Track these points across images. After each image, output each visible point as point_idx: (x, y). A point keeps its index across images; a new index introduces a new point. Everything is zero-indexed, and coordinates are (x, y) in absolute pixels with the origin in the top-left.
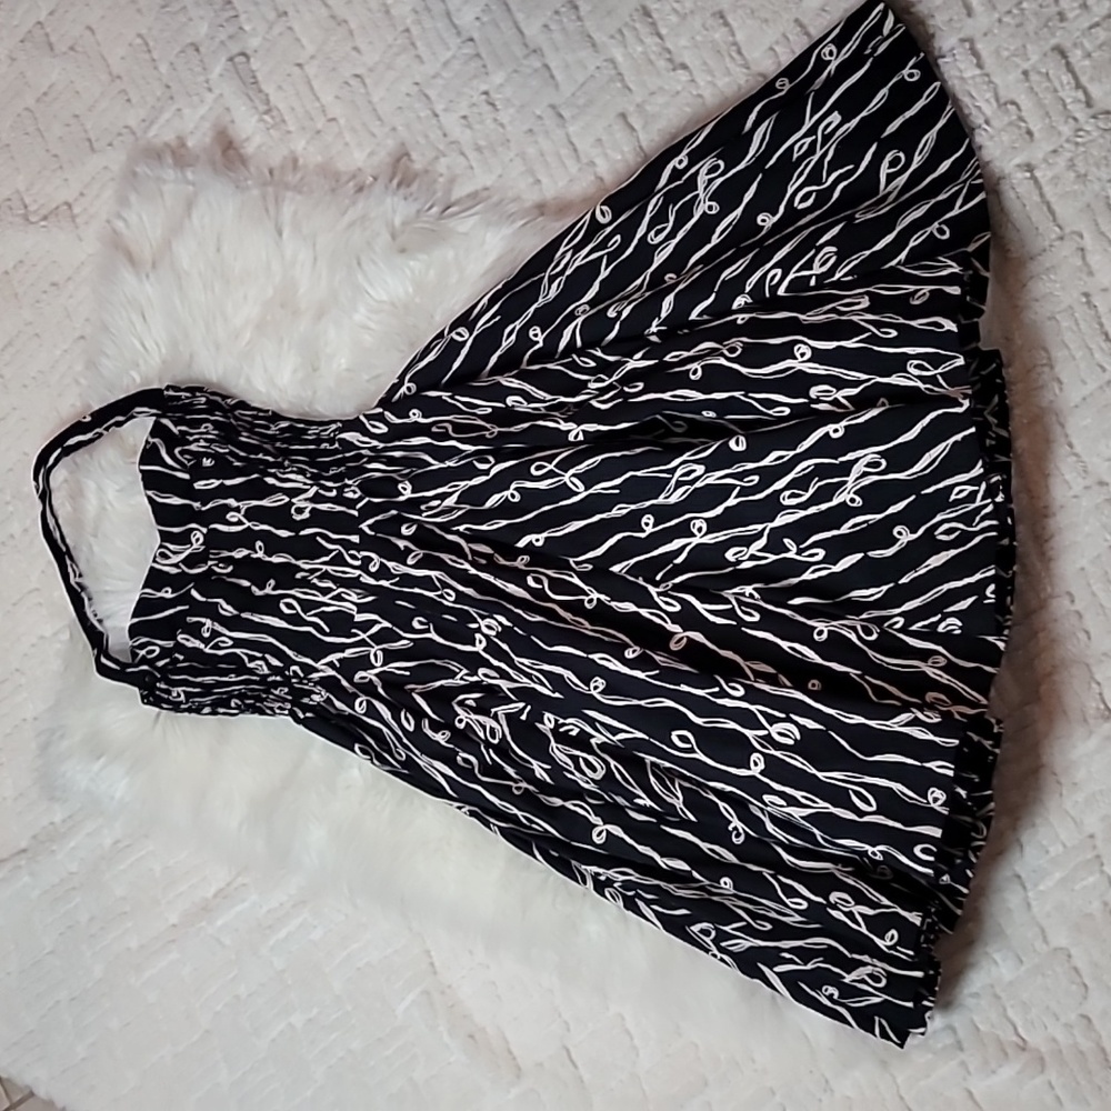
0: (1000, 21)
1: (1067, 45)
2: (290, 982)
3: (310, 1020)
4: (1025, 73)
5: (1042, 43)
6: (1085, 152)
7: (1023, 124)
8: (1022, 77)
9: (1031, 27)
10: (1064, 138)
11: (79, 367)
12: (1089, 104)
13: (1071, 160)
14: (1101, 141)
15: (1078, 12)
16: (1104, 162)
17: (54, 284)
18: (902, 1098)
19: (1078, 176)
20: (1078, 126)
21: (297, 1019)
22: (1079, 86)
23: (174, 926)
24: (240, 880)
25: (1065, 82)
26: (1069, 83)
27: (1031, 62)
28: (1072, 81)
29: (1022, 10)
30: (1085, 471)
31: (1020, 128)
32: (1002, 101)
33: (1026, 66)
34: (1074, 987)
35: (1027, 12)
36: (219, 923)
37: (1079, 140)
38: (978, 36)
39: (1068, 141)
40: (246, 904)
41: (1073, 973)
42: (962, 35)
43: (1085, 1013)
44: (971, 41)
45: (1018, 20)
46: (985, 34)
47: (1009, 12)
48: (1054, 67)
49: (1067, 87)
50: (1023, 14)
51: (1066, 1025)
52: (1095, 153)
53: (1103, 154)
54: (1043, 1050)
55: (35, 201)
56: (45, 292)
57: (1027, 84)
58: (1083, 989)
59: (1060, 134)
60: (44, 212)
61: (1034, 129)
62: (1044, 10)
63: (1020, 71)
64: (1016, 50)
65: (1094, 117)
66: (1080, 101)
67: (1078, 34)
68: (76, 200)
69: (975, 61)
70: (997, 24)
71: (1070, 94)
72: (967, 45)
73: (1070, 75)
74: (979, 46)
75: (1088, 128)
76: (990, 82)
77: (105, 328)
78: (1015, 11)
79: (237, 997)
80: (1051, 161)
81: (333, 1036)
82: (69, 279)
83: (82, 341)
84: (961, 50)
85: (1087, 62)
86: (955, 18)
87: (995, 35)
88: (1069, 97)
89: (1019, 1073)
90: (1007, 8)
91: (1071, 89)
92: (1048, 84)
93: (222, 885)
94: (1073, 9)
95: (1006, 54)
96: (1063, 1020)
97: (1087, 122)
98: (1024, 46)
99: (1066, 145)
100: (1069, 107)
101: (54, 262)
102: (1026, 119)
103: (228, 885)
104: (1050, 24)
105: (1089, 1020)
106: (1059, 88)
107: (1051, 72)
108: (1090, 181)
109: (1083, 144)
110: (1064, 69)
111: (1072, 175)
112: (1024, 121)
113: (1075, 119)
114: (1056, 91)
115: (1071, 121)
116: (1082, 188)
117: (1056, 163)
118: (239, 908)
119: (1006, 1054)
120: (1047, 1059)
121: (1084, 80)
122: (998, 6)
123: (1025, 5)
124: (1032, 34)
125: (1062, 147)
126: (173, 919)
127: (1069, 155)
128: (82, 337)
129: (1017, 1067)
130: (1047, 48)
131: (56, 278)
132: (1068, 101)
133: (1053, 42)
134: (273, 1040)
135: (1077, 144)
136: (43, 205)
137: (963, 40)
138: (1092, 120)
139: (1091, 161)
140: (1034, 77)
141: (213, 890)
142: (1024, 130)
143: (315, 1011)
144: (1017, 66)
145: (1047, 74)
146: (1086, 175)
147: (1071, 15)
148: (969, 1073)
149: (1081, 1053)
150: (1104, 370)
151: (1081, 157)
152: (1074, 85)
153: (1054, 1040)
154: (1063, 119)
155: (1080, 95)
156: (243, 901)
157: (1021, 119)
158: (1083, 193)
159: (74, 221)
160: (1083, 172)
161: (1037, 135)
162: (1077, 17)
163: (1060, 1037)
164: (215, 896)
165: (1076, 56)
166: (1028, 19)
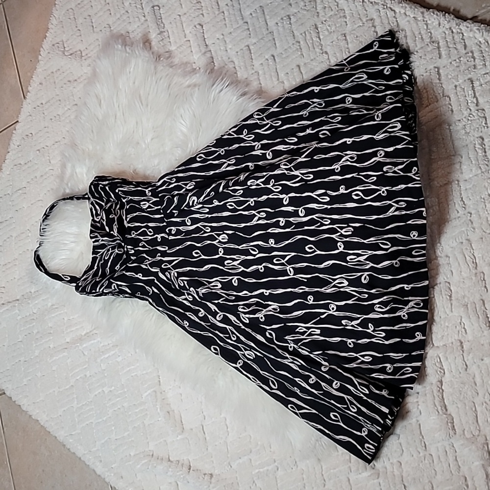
0: (451, 63)
1: (474, 79)
2: (106, 375)
3: (111, 391)
4: (456, 86)
5: (465, 76)
6: (470, 124)
7: (450, 107)
8: (454, 88)
9: (462, 68)
10: (464, 116)
11: (72, 117)
12: (477, 105)
13: (465, 126)
14: (478, 121)
15: (482, 67)
16: (477, 129)
17: (69, 81)
18: (323, 475)
19: (466, 133)
20: (471, 113)
21: (106, 390)
22: (475, 96)
23: (68, 342)
24: (95, 331)
25: (470, 94)
26: (471, 95)
27: (459, 83)
28: (473, 94)
29: (460, 61)
30: (442, 251)
31: (449, 108)
32: (445, 95)
33: (457, 83)
34: (399, 450)
35: (462, 62)
36: (84, 346)
37: (469, 118)
38: (441, 67)
39: (465, 118)
40: (95, 341)
41: (399, 445)
42: (435, 65)
43: (400, 461)
44: (438, 68)
45: (458, 64)
46: (444, 67)
47: (455, 60)
48: (467, 86)
49: (470, 96)
50: (460, 62)
51: (392, 463)
52: (474, 125)
53: (477, 126)
54: (381, 470)
55: (68, 46)
56: (65, 84)
57: (455, 91)
58: (402, 452)
59: (463, 114)
60: (71, 52)
61: (454, 110)
62: (468, 63)
63: (454, 85)
64: (454, 76)
65: (477, 110)
66: (474, 103)
67: (479, 75)
68: (84, 50)
69: (438, 77)
70: (449, 64)
71: (470, 99)
72: (436, 70)
73: (473, 91)
74: (441, 71)
75: (474, 115)
76: (442, 87)
77: (85, 104)
78: (457, 60)
79: (86, 376)
80: (457, 124)
81: (118, 399)
82: (76, 80)
83: (76, 106)
84: (434, 71)
85: (479, 88)
86: (434, 58)
87: (447, 68)
88: (470, 100)
89: (368, 476)
90: (454, 59)
91: (472, 97)
92: (463, 93)
93: (88, 331)
94: (480, 65)
95: (450, 77)
96: (391, 461)
97: (474, 112)
98: (458, 75)
99: (464, 119)
100: (469, 104)
101: (72, 73)
102: (452, 105)
103: (90, 332)
104: (469, 69)
105: (401, 464)
106: (467, 96)
107: (465, 88)
108: (470, 136)
109: (471, 120)
110: (471, 89)
111: (464, 131)
112: (451, 106)
113: (470, 110)
114: (466, 96)
115: (468, 110)
116: (467, 138)
117: (459, 125)
118: (92, 342)
119: (366, 469)
120: (381, 474)
121: (477, 94)
122: (452, 57)
123: (462, 59)
124: (462, 71)
125: (462, 119)
126: (68, 340)
127: (464, 123)
128: (76, 105)
129: (369, 474)
130: (466, 78)
131: (71, 79)
132: (469, 101)
133: (470, 76)
134: (96, 395)
135: (468, 120)
136: (71, 49)
137: (435, 67)
138: (476, 112)
139: (472, 128)
140: (458, 88)
141: (85, 332)
142: (450, 109)
143: (113, 388)
144: (453, 83)
145: (464, 89)
146: (469, 133)
147: (479, 67)
148: (351, 472)
149: (394, 475)
150: (458, 212)
151: (468, 125)
152: (473, 96)
153: (386, 468)
154: (465, 108)
155: (475, 100)
156: (94, 340)
157: (450, 104)
158: (466, 140)
159: (81, 58)
160: (468, 131)
161: (454, 112)
162: (481, 68)
163: (388, 467)
164: (85, 335)
165: (476, 84)
166: (461, 65)
